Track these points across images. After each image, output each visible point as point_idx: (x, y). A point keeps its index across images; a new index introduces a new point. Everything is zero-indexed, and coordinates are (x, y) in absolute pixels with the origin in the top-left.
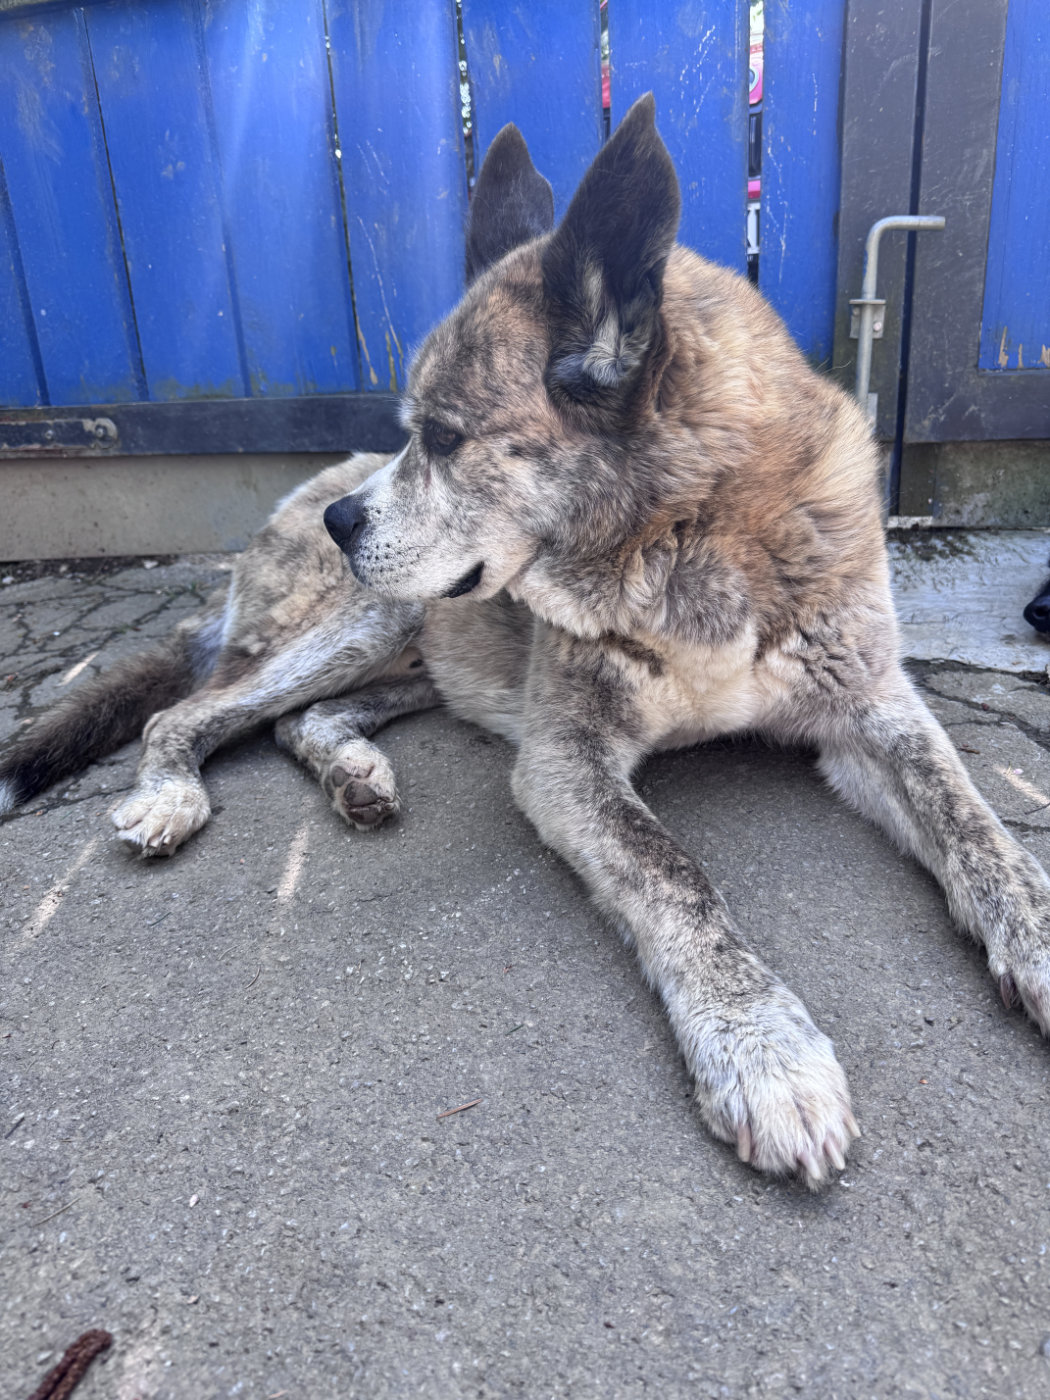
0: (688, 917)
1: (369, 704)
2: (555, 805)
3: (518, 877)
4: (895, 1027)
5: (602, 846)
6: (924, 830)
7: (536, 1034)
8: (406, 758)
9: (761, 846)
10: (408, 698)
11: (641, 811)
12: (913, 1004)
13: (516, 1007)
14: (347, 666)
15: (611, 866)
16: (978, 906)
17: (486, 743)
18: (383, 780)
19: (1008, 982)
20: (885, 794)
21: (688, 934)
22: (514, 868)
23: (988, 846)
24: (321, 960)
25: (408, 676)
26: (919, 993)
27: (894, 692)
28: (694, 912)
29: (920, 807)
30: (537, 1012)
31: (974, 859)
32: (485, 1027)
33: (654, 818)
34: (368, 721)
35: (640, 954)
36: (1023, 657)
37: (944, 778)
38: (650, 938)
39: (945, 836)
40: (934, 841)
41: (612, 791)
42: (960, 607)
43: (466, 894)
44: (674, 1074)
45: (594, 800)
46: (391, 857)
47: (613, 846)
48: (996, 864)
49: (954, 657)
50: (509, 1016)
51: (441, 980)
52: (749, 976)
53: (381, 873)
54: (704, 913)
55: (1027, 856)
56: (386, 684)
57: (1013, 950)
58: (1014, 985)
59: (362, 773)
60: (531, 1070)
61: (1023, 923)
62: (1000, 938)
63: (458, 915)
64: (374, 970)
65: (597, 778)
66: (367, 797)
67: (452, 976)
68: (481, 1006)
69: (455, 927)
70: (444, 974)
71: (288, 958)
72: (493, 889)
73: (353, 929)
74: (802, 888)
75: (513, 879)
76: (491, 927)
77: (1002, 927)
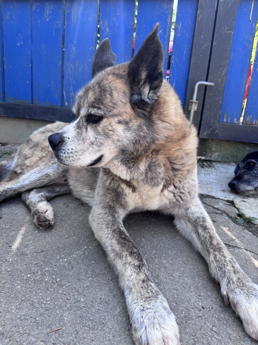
0: (135, 269)
1: (50, 191)
2: (100, 228)
3: (86, 249)
4: (193, 309)
5: (112, 243)
6: (203, 246)
7: (84, 304)
8: (59, 208)
9: (157, 245)
10: (62, 190)
11: (124, 232)
12: (198, 301)
13: (79, 294)
14: (45, 179)
15: (114, 250)
16: (218, 272)
17: (83, 205)
18: (50, 215)
19: (227, 297)
20: (192, 233)
21: (134, 275)
22: (85, 246)
23: (222, 254)
24: (21, 271)
25: (63, 183)
26: (200, 297)
27: (196, 204)
28: (137, 268)
29: (202, 239)
30: (85, 296)
31: (218, 257)
32: (68, 300)
33: (128, 235)
34: (49, 196)
35: (119, 279)
36: (227, 196)
37: (209, 231)
38: (123, 275)
39: (209, 249)
40: (206, 250)
41: (117, 225)
42: (211, 181)
43: (69, 253)
44: (125, 321)
45: (111, 228)
46: (48, 239)
47: (115, 243)
48: (224, 260)
49: (210, 194)
50: (76, 296)
51: (57, 282)
52: (152, 291)
53: (44, 244)
54: (140, 269)
55: (232, 257)
56: (56, 185)
57: (228, 287)
58: (228, 298)
59: (44, 212)
60: (80, 317)
61: (232, 279)
62: (225, 283)
63: (66, 260)
64: (36, 277)
65: (113, 221)
66: (44, 220)
67: (61, 281)
68: (68, 292)
69: (64, 264)
70: (58, 280)
71: (11, 269)
72: (78, 252)
73: (33, 261)
74: (168, 259)
75: (84, 249)
76: (75, 265)
77: (225, 279)
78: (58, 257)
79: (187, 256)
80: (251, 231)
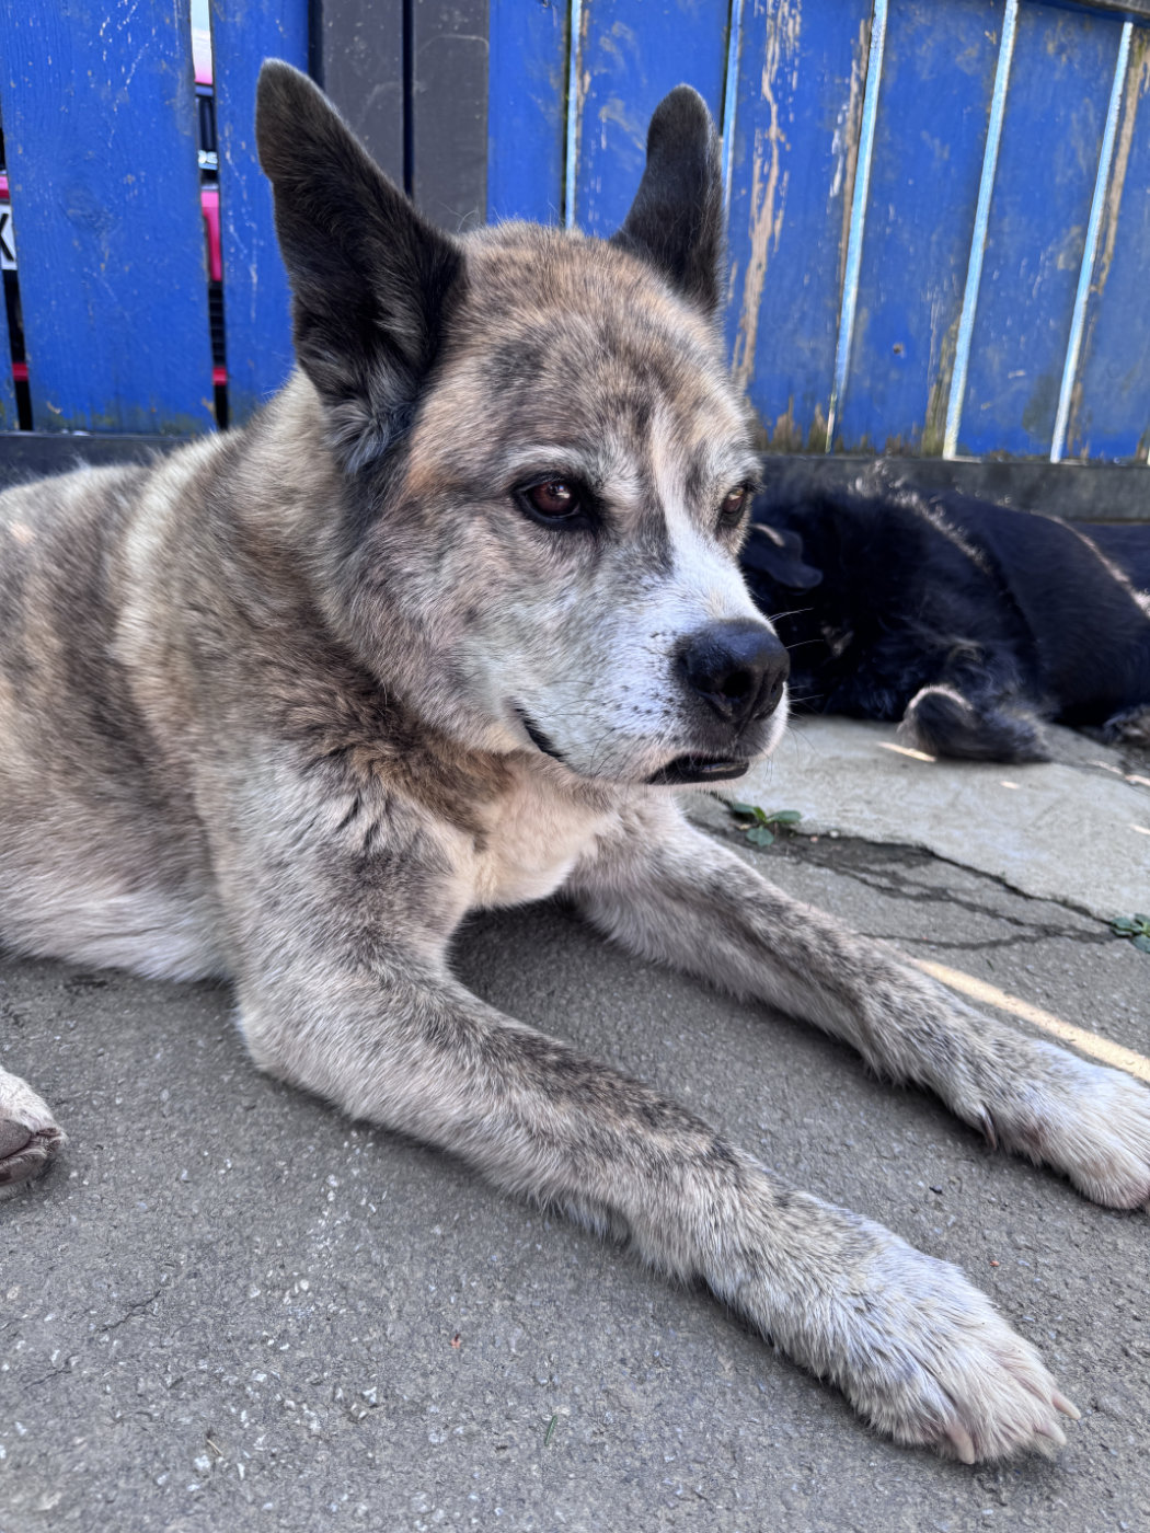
0: (717, 1173)
3: (343, 1189)
4: (915, 1211)
7: (584, 1422)
12: (907, 1177)
13: (524, 1396)
15: (545, 1133)
17: (101, 984)
19: (989, 1121)
22: (323, 1174)
24: (127, 1468)
28: (719, 1163)
30: (555, 1388)
31: (896, 999)
32: (506, 1448)
37: (800, 913)
40: (818, 986)
43: (285, 1245)
45: (466, 1042)
46: (95, 1229)
48: (923, 1000)
50: (526, 1413)
51: (375, 1406)
53: (103, 1264)
57: (983, 1085)
58: (994, 1123)
60: (626, 1480)
61: (982, 1056)
62: (964, 1078)
63: (305, 1285)
64: (247, 1443)
68: (473, 1419)
69: (318, 1307)
70: (371, 1393)
71: (59, 1496)
72: (322, 1223)
73: (141, 1385)
74: (691, 1076)
75: (338, 1196)
76: (372, 1285)
77: (961, 1065)
78: (255, 1293)
79: (734, 1035)
80: (819, 865)
